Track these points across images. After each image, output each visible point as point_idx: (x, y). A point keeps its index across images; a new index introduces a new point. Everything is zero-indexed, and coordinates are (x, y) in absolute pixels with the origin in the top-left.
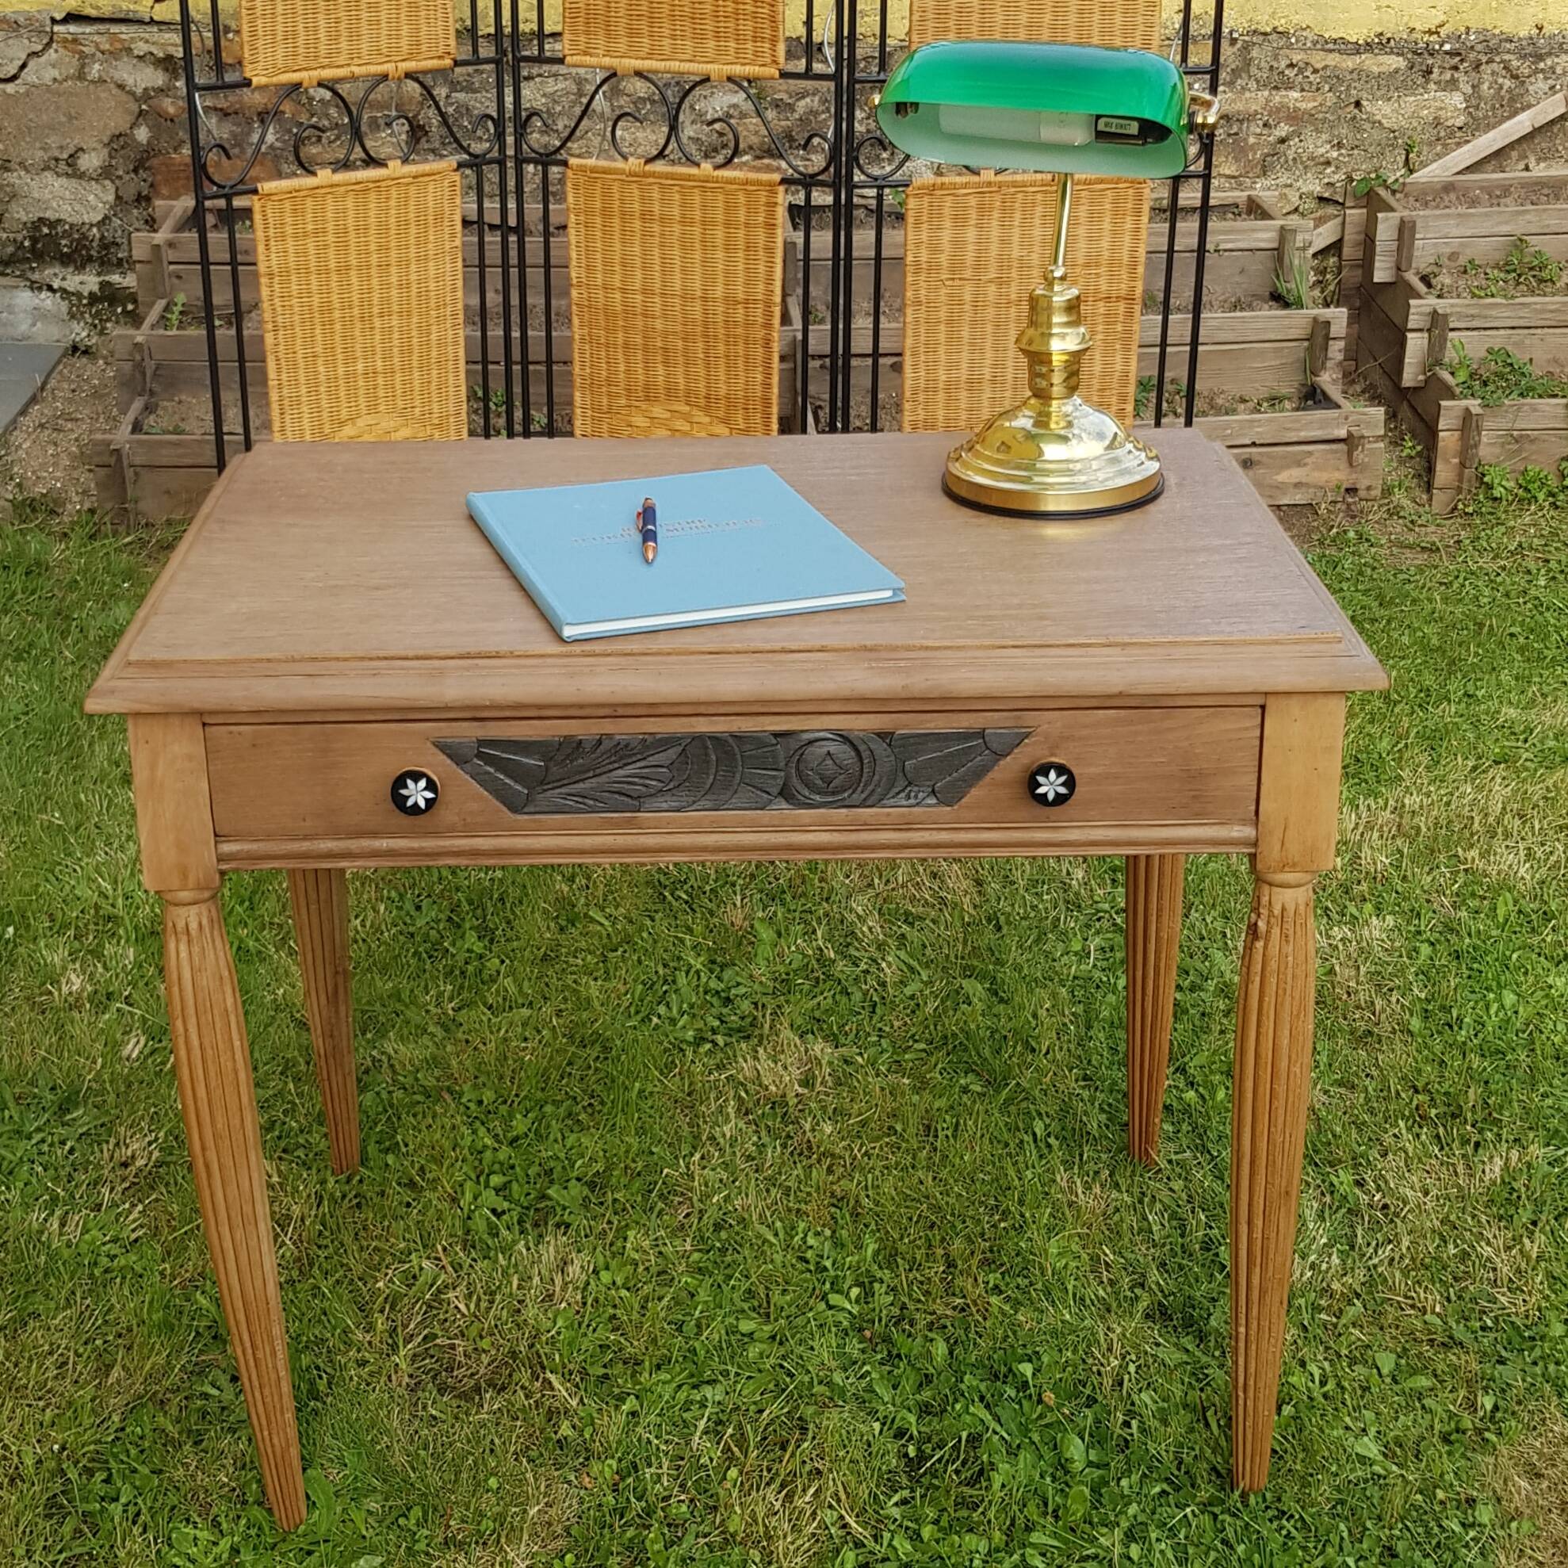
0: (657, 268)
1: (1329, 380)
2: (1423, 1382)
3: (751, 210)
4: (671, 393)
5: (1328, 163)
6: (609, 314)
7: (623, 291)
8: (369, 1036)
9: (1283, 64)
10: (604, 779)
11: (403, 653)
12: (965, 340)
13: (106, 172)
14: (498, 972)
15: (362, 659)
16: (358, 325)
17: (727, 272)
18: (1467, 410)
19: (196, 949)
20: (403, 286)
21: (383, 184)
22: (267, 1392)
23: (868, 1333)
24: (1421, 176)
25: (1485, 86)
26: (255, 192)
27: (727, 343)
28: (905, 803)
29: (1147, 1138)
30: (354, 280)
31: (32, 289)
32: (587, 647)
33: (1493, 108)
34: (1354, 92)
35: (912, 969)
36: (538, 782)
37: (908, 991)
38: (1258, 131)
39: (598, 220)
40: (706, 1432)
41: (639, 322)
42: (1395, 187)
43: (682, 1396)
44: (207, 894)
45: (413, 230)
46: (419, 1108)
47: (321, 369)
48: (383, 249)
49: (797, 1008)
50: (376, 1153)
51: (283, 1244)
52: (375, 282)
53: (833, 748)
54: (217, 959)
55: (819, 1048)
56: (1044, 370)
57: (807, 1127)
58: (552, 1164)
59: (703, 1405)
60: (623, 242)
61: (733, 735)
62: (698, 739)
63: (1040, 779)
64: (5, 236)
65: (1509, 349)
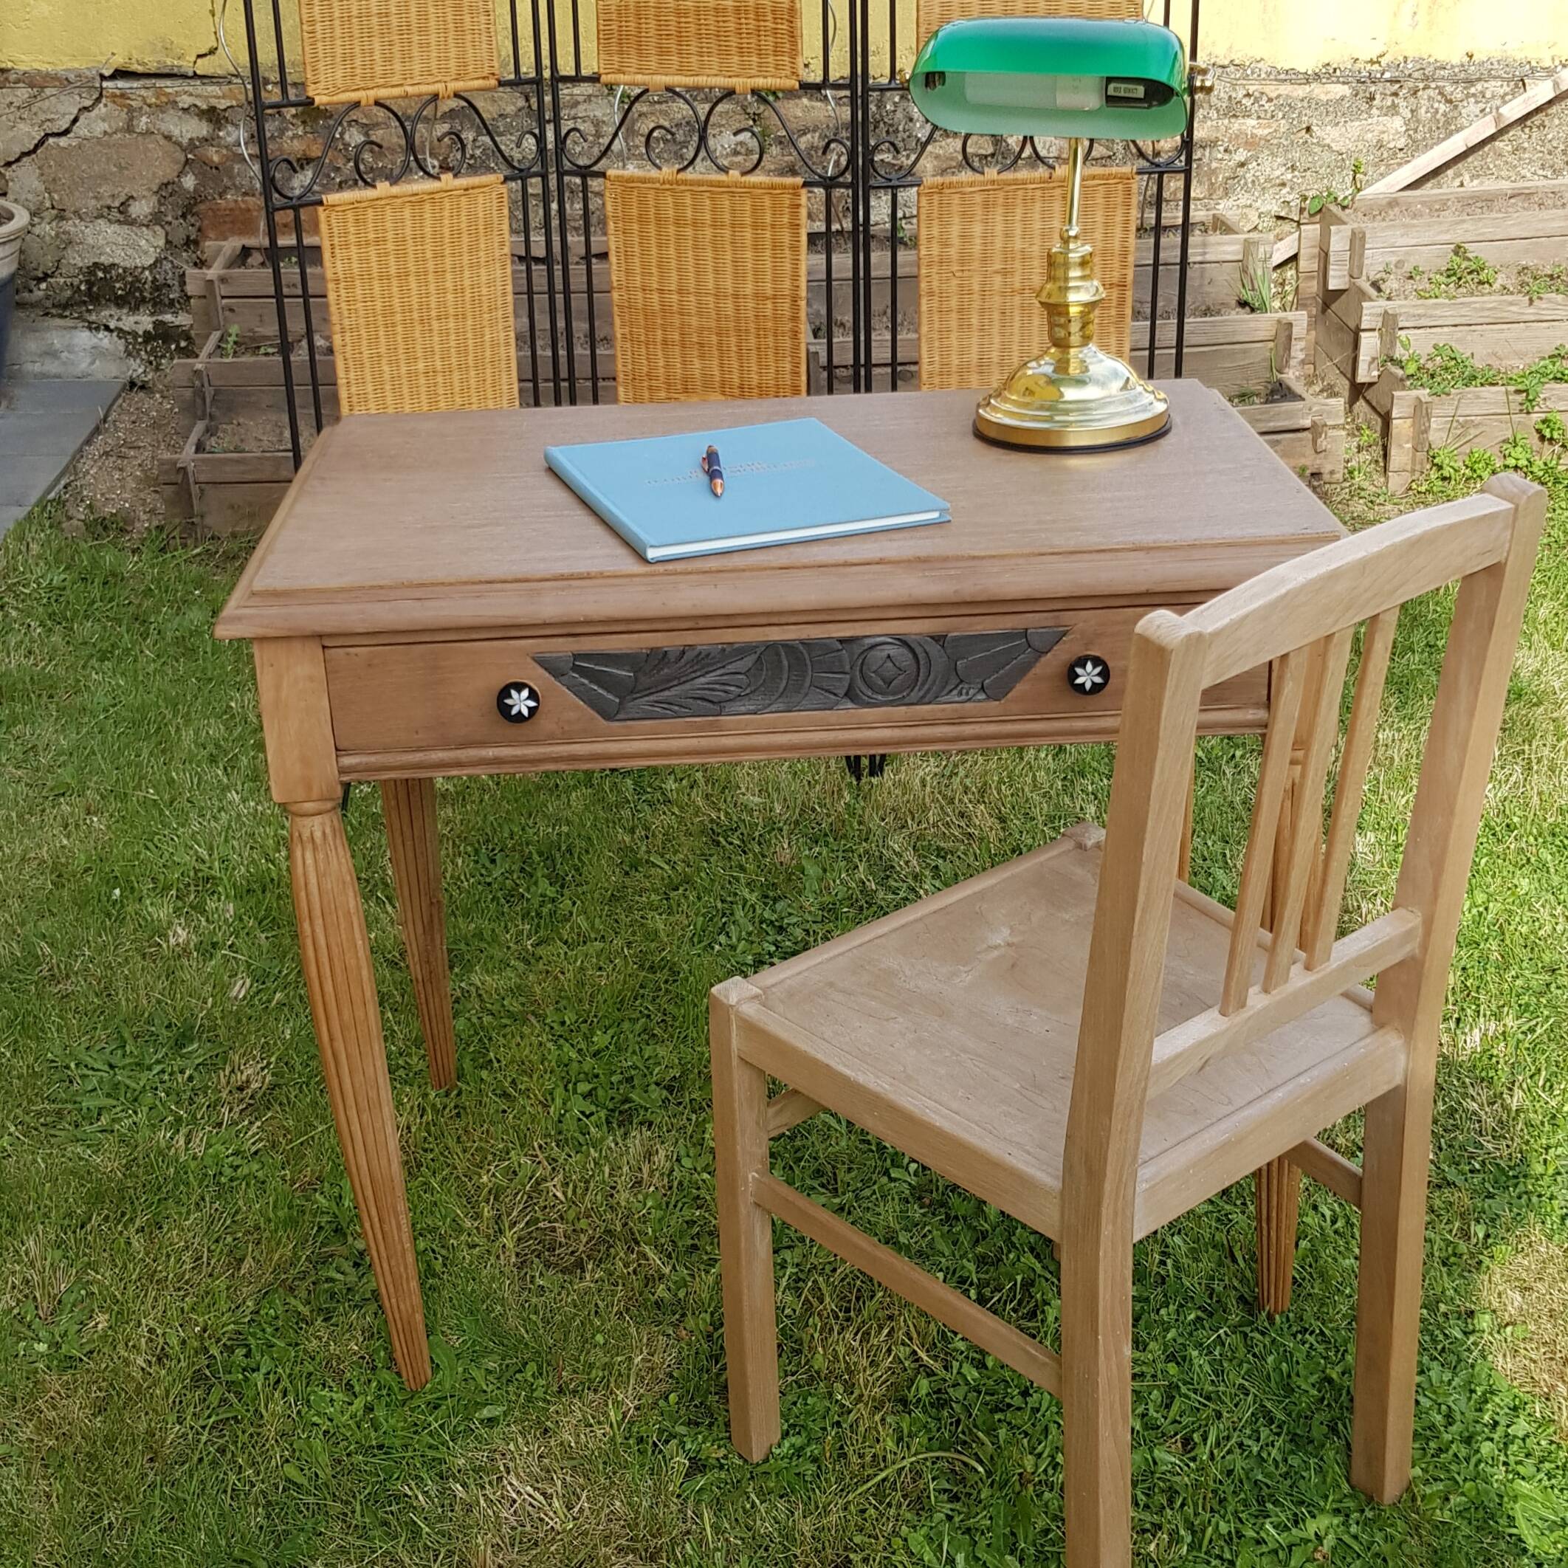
0: (692, 269)
1: (1291, 376)
3: (776, 210)
4: (707, 385)
5: (1283, 185)
6: (648, 314)
7: (661, 291)
8: (457, 970)
9: (1241, 93)
10: (687, 686)
11: (503, 577)
13: (156, 219)
14: (571, 912)
15: (466, 583)
16: (419, 327)
17: (756, 272)
18: (1417, 399)
19: (321, 856)
20: (460, 291)
21: (437, 196)
22: (393, 1262)
23: (926, 1201)
24: (1368, 192)
25: (1423, 110)
26: (321, 203)
27: (758, 336)
28: (957, 699)
30: (413, 285)
31: (90, 329)
32: (670, 567)
33: (1430, 130)
34: (1305, 119)
36: (627, 692)
38: (1219, 156)
39: (636, 226)
40: (788, 1288)
41: (677, 320)
42: (1345, 203)
44: (329, 805)
45: (465, 239)
46: (508, 1030)
47: (386, 368)
48: (438, 255)
50: (471, 1070)
52: (432, 288)
53: (893, 651)
54: (340, 863)
56: (1062, 320)
58: (632, 1071)
59: (783, 1267)
60: (659, 246)
61: (802, 642)
62: (771, 647)
63: (1079, 671)
64: (62, 280)
65: (1453, 345)
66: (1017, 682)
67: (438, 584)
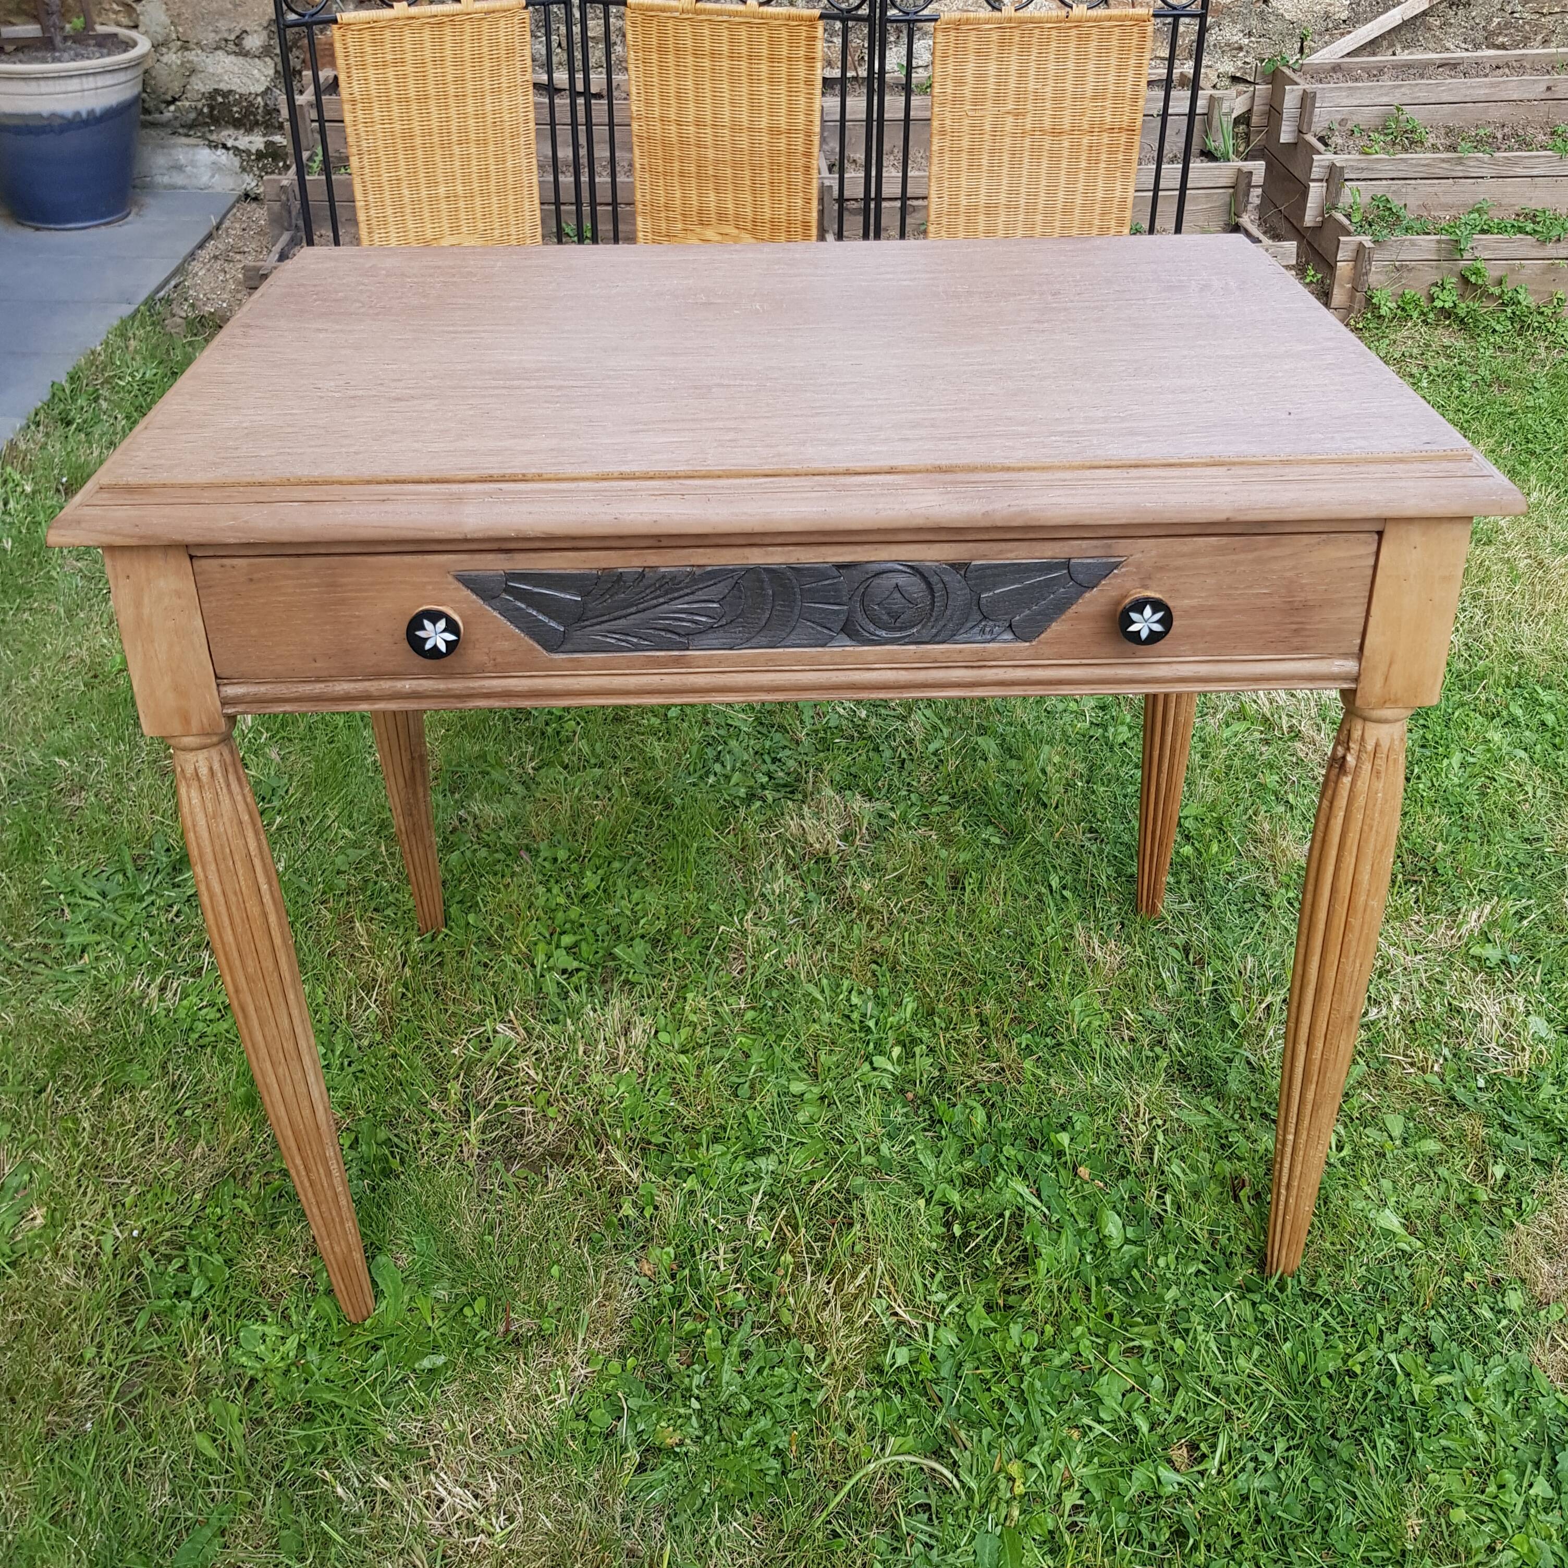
0: (708, 101)
1: (1248, 220)
2: (1431, 1146)
3: (793, 42)
4: (722, 217)
5: (1241, 49)
6: (666, 145)
7: (678, 123)
8: (457, 796)
10: (648, 614)
11: (415, 475)
12: (985, 168)
13: (266, 51)
14: (575, 733)
15: (369, 482)
16: (439, 152)
17: (771, 104)
18: (1360, 244)
19: (208, 795)
20: (480, 116)
21: (457, 18)
22: (324, 1208)
23: (910, 1095)
24: (1313, 59)
26: (335, 21)
27: (772, 171)
28: (979, 638)
29: (1154, 894)
30: (433, 109)
31: (210, 147)
35: (935, 727)
36: (575, 618)
37: (932, 747)
39: (655, 56)
40: (759, 1209)
41: (693, 152)
42: (1295, 66)
43: (737, 1167)
44: (215, 739)
45: (487, 64)
46: (498, 867)
47: (406, 192)
48: (460, 80)
49: (835, 766)
50: (458, 913)
51: (368, 1007)
52: (453, 112)
53: (901, 580)
54: (235, 804)
55: (858, 803)
57: (849, 884)
58: (619, 920)
59: (758, 1178)
60: (678, 76)
61: (792, 568)
62: (753, 571)
63: (1134, 616)
64: (187, 104)
65: (1389, 196)
66: (1052, 620)
67: (333, 483)
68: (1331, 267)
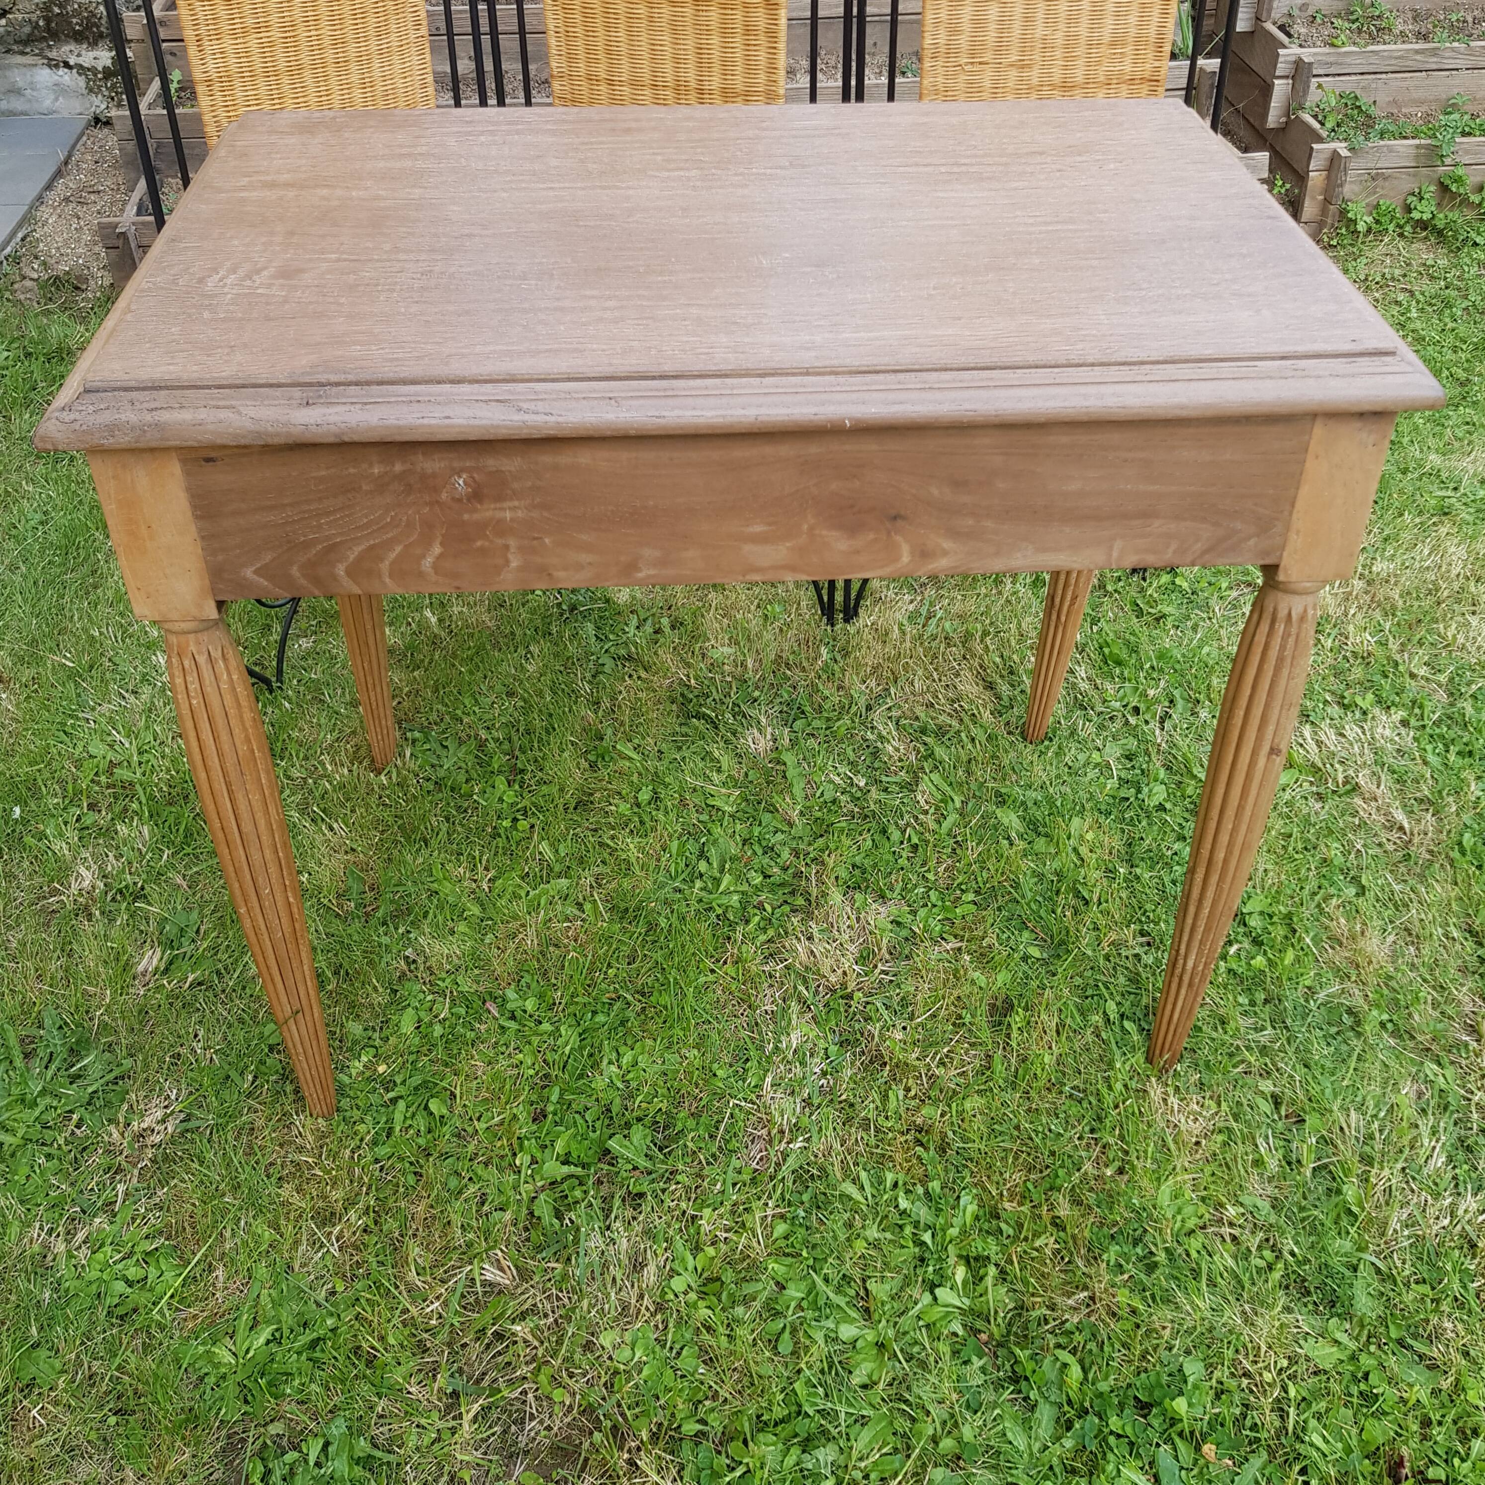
7: (610, 82)
17: (724, 62)
18: (1335, 151)
31: (49, 66)
60: (607, 27)
64: (20, 17)
65: (1358, 94)
68: (1301, 178)
